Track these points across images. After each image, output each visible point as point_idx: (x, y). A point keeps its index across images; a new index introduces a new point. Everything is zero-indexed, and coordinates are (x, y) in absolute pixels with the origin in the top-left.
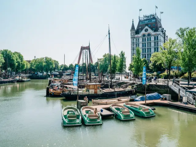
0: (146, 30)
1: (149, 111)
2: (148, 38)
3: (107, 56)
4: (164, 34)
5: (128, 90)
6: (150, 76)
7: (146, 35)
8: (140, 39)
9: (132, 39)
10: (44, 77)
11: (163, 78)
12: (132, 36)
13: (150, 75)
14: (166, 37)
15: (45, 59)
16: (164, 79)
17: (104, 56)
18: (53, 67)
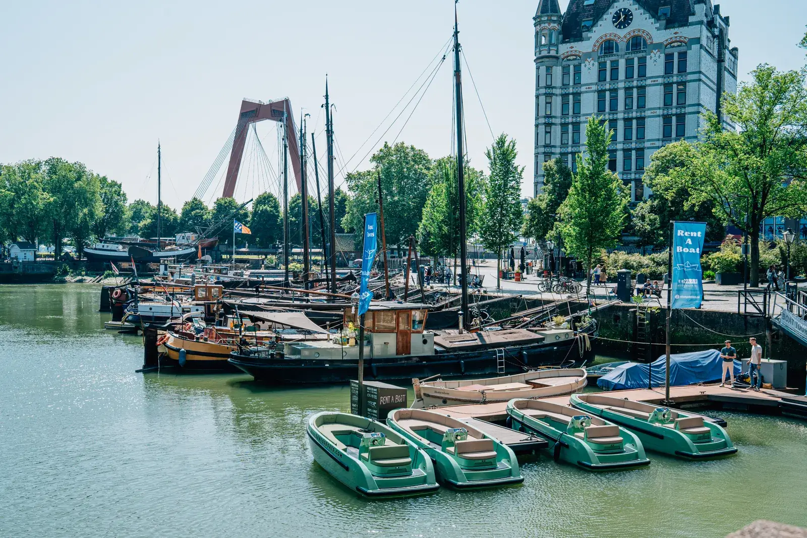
0: (623, 19)
1: (706, 429)
2: (629, 63)
3: (394, 158)
4: (721, 39)
5: (557, 336)
6: (641, 266)
7: (622, 45)
8: (583, 69)
9: (543, 69)
10: (44, 270)
11: (717, 278)
12: (544, 53)
13: (645, 260)
14: (728, 56)
15: (45, 168)
16: (723, 283)
17: (377, 159)
18: (91, 214)
